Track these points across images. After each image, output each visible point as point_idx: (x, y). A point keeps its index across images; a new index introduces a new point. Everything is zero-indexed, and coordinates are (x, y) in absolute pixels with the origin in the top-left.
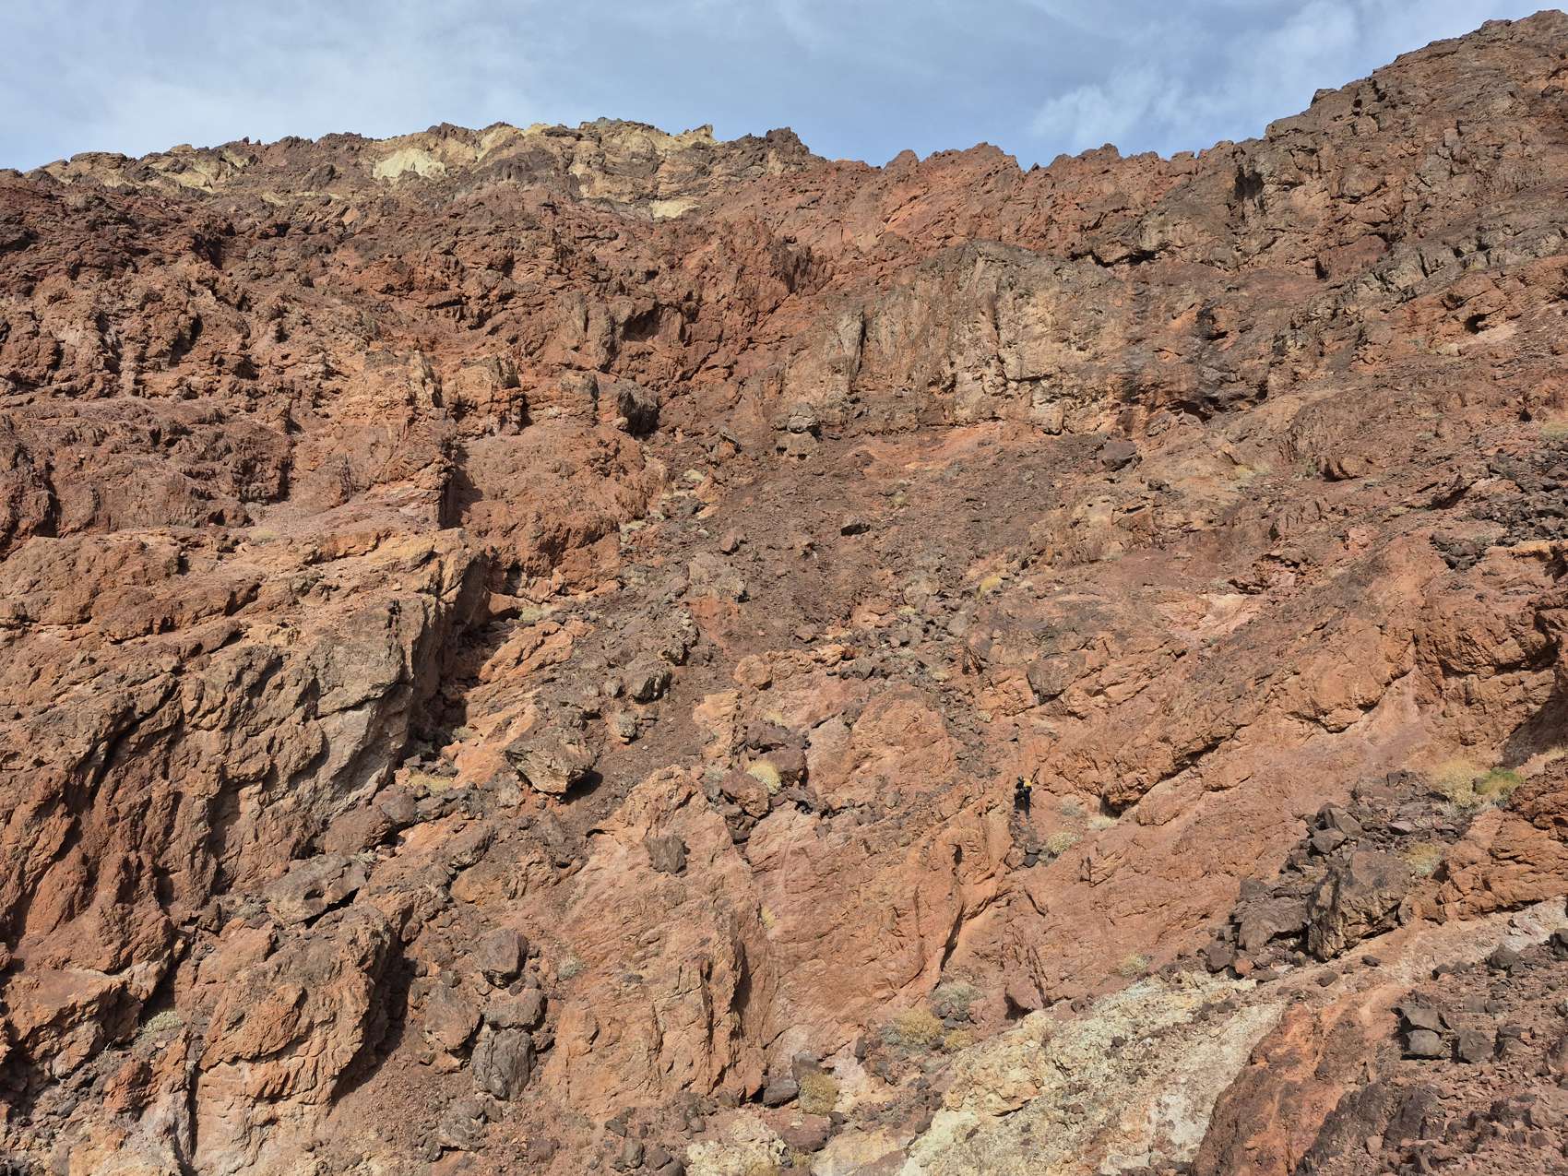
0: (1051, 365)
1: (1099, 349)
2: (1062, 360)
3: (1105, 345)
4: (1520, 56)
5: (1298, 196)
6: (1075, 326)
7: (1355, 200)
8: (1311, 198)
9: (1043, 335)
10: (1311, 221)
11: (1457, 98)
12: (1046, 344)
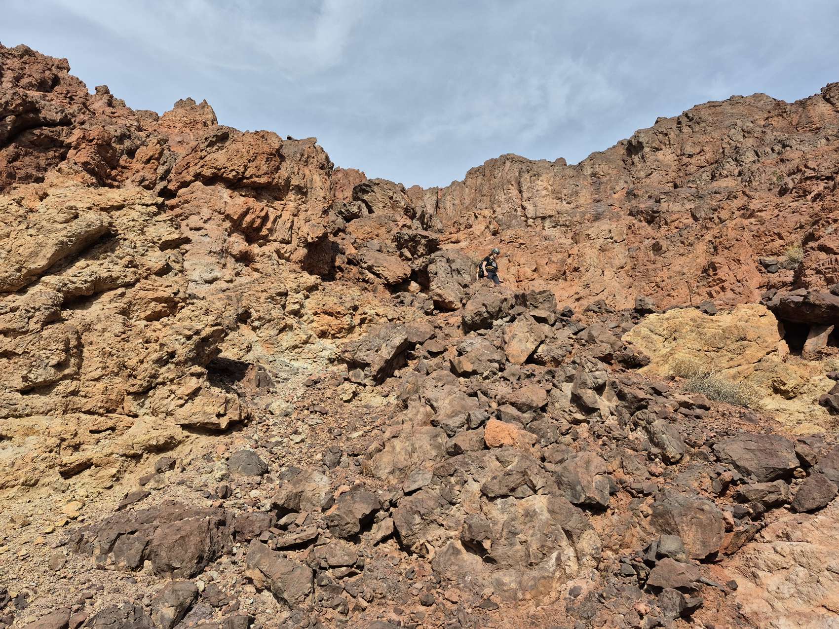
0: (552, 210)
1: (578, 203)
2: (559, 208)
3: (581, 201)
4: (751, 110)
5: (660, 155)
6: (565, 191)
7: (690, 156)
8: (667, 156)
9: (546, 195)
10: (669, 166)
11: (726, 123)
12: (549, 200)
